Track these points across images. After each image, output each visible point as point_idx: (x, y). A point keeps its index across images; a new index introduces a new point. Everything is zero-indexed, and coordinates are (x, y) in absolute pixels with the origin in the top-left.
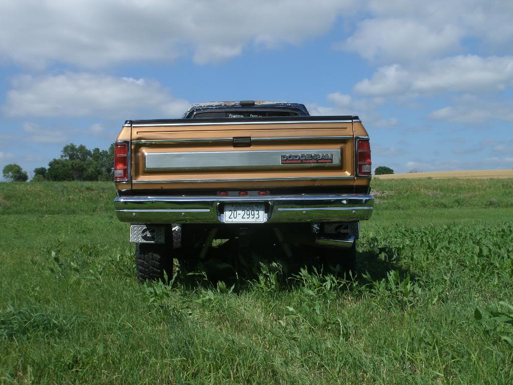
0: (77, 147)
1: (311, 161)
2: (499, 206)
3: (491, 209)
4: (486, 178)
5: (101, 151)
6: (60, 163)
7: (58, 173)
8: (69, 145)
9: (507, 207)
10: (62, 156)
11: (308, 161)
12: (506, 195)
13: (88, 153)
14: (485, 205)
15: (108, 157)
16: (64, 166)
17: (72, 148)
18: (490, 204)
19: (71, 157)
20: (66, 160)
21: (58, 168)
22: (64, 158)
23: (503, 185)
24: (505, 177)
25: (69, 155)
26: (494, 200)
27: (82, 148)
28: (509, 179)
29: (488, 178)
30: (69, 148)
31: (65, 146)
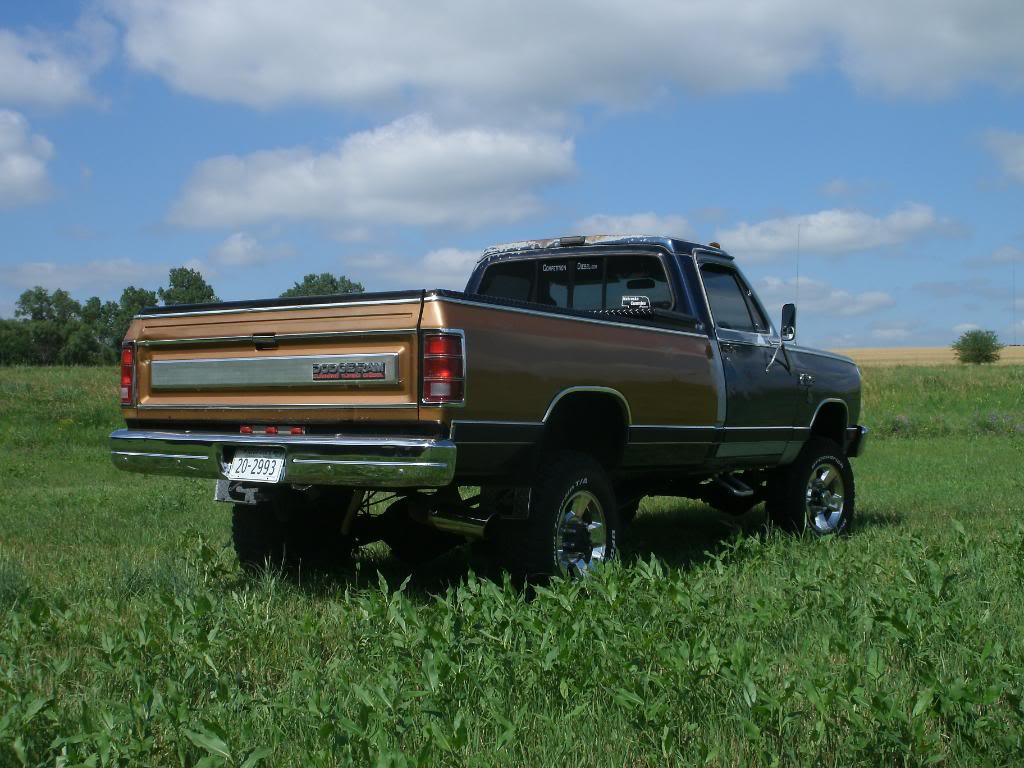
0: (50, 293)
1: (353, 376)
2: (916, 433)
3: (895, 440)
4: (888, 364)
5: (103, 303)
6: (11, 327)
7: (7, 347)
8: (34, 290)
9: (934, 435)
10: (17, 314)
11: (349, 376)
12: (934, 404)
13: (75, 307)
14: (881, 430)
15: (117, 315)
16: (20, 334)
17: (40, 296)
18: (894, 430)
19: (37, 315)
20: (25, 320)
21: (6, 338)
22: (22, 317)
23: (926, 382)
24: (932, 363)
25: (33, 310)
26: (903, 418)
27: (61, 296)
28: (942, 366)
29: (894, 364)
30: (32, 298)
31: (22, 292)
